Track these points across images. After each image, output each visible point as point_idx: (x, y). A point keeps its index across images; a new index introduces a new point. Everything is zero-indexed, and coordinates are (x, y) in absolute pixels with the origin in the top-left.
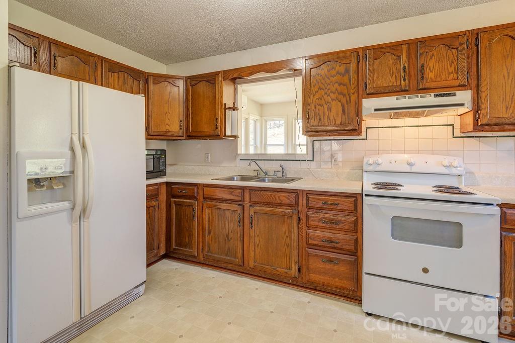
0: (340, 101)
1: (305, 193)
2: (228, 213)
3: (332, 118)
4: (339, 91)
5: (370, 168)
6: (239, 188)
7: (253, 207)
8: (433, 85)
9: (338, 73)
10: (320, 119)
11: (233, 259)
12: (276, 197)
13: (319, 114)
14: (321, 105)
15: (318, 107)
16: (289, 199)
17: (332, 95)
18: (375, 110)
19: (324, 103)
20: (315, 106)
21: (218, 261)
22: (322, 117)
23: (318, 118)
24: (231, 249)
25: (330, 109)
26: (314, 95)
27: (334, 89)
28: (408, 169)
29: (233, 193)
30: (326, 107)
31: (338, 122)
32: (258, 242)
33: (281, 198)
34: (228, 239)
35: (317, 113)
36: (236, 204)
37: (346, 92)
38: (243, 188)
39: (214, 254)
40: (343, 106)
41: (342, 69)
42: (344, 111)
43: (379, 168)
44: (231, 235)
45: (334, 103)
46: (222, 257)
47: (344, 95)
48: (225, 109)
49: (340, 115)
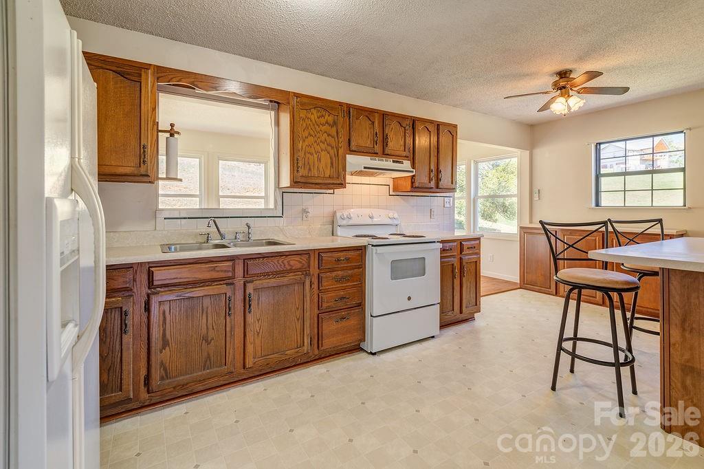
0: (329, 153)
1: (317, 253)
2: (207, 302)
3: (321, 169)
4: (328, 142)
5: (344, 222)
6: (226, 259)
7: (251, 282)
8: (393, 153)
9: (327, 122)
10: (310, 169)
11: (217, 369)
12: (285, 262)
13: (308, 163)
14: (312, 154)
15: (308, 155)
16: (300, 262)
17: (321, 144)
18: (365, 168)
19: (314, 151)
20: (305, 154)
21: (183, 386)
22: (312, 167)
23: (308, 167)
24: (211, 355)
25: (319, 160)
26: (304, 141)
27: (323, 139)
28: (369, 221)
29: (217, 269)
30: (316, 156)
31: (327, 175)
32: (258, 329)
33: (292, 263)
34: (207, 341)
35: (306, 163)
36: (224, 284)
37: (334, 144)
38: (232, 259)
39: (176, 377)
40: (331, 158)
41: (330, 119)
42: (332, 164)
43: (351, 222)
44: (211, 334)
45: (323, 153)
46: (195, 374)
47: (332, 148)
48: (159, 131)
49: (329, 168)
